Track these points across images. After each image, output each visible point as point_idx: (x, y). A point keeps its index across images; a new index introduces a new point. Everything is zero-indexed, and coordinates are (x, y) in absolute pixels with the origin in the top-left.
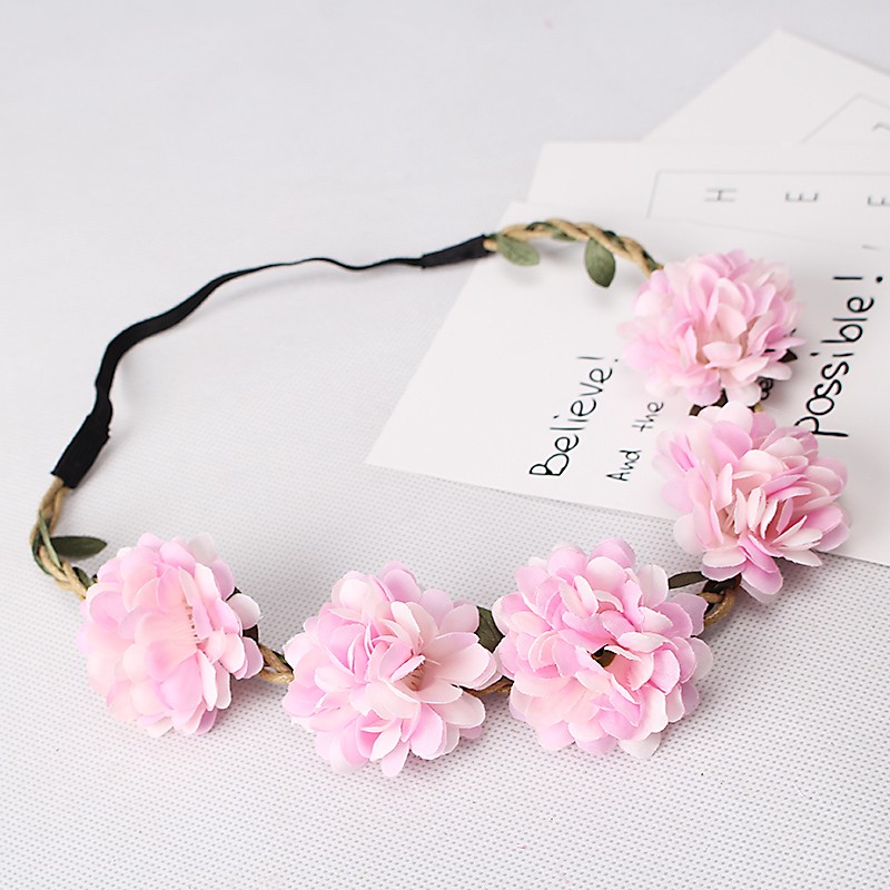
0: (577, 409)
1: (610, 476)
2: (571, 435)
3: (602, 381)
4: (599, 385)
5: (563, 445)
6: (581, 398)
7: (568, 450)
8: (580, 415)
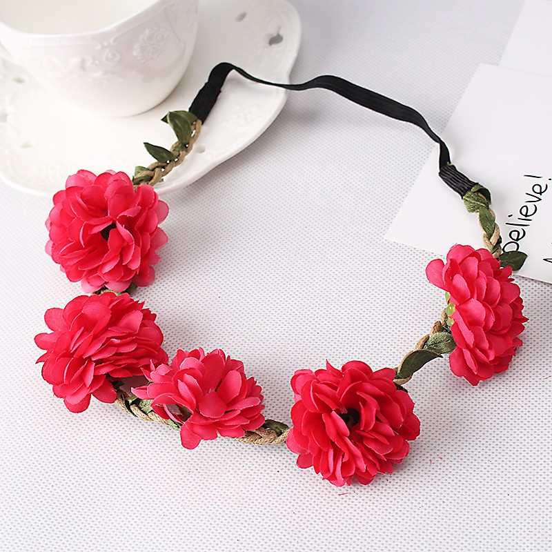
0: (524, 211)
1: (545, 260)
2: (519, 229)
3: (541, 193)
4: (538, 196)
5: (515, 235)
6: (527, 204)
7: (518, 239)
8: (526, 216)
